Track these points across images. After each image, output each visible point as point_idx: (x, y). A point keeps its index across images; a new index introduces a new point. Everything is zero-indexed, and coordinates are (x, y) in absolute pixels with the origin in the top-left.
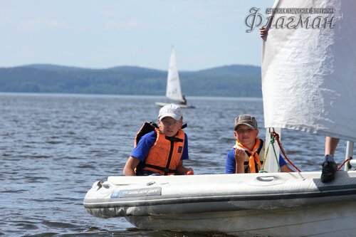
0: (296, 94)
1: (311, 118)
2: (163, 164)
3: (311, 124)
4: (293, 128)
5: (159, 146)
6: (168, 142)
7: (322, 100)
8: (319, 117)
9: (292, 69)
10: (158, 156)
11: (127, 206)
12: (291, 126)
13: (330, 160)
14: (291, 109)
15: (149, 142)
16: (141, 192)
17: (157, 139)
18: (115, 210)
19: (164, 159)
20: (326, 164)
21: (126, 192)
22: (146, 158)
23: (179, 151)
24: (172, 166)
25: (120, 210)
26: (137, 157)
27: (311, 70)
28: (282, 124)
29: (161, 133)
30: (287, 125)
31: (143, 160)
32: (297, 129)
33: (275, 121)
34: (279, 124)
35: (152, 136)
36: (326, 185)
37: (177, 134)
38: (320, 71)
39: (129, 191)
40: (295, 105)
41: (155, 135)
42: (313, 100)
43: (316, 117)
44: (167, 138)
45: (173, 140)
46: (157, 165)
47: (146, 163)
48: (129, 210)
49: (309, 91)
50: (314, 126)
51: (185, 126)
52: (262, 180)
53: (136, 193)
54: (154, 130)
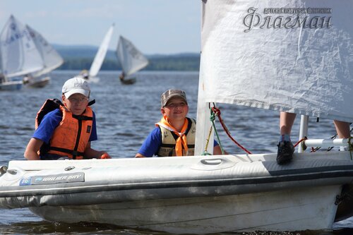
0: (245, 65)
1: (263, 92)
2: (71, 146)
3: (262, 98)
4: (242, 104)
5: (66, 125)
6: (76, 121)
7: (275, 70)
8: (271, 90)
9: (240, 36)
10: (64, 137)
11: (40, 194)
12: (241, 102)
13: (286, 139)
14: (240, 82)
15: (53, 121)
16: (59, 178)
17: (64, 118)
18: (25, 199)
19: (72, 140)
20: (282, 143)
21: (40, 179)
22: (51, 140)
23: (88, 131)
24: (81, 149)
25: (32, 199)
26: (40, 138)
27: (262, 38)
28: (230, 100)
29: (67, 111)
30: (235, 101)
31: (47, 143)
32: (247, 105)
33: (220, 95)
34: (225, 99)
35: (57, 114)
36: (283, 169)
37: (84, 112)
38: (272, 38)
39: (43, 177)
40: (244, 77)
41: (60, 114)
42: (265, 71)
43: (268, 90)
44: (74, 116)
45: (81, 118)
46: (65, 147)
47: (52, 146)
48: (44, 199)
49: (260, 61)
50: (266, 100)
51: (93, 102)
52: (206, 163)
53: (53, 179)
54: (58, 107)
